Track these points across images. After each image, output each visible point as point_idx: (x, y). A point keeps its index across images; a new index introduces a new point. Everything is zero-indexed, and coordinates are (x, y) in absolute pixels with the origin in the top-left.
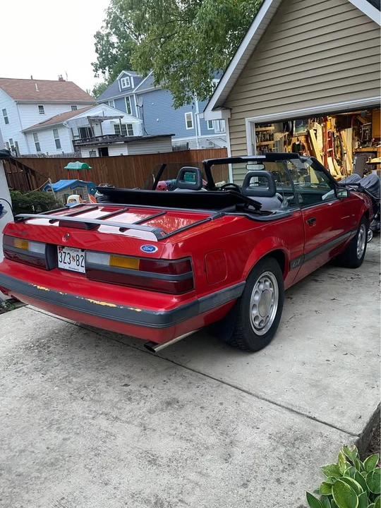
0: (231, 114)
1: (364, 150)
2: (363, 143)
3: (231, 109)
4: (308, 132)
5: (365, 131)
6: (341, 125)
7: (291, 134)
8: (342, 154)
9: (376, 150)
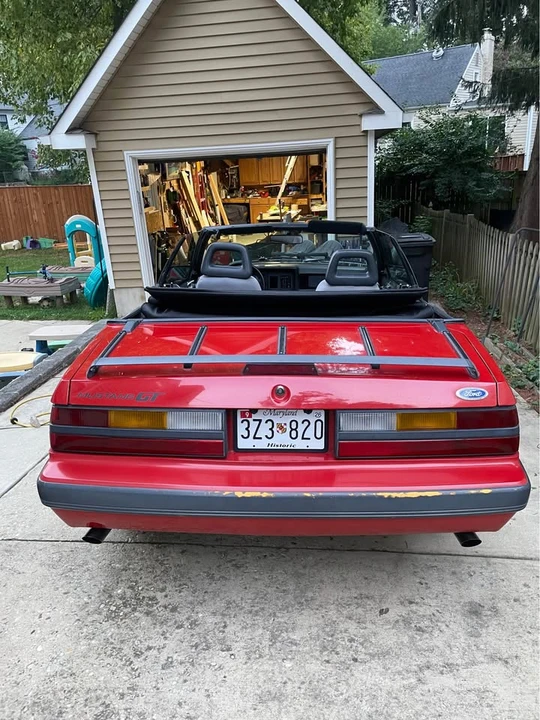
0: (97, 142)
1: (233, 201)
2: (230, 192)
3: (96, 134)
4: (180, 174)
5: (232, 175)
6: (207, 169)
7: (164, 177)
8: (213, 207)
9: (247, 201)
